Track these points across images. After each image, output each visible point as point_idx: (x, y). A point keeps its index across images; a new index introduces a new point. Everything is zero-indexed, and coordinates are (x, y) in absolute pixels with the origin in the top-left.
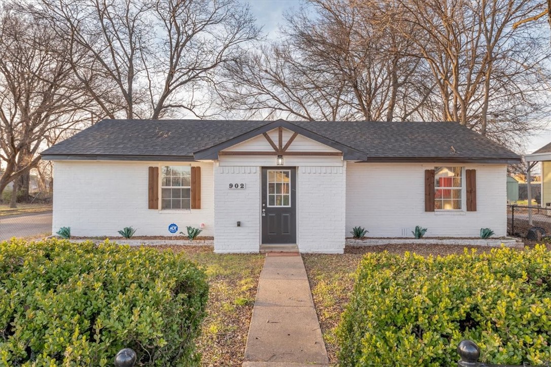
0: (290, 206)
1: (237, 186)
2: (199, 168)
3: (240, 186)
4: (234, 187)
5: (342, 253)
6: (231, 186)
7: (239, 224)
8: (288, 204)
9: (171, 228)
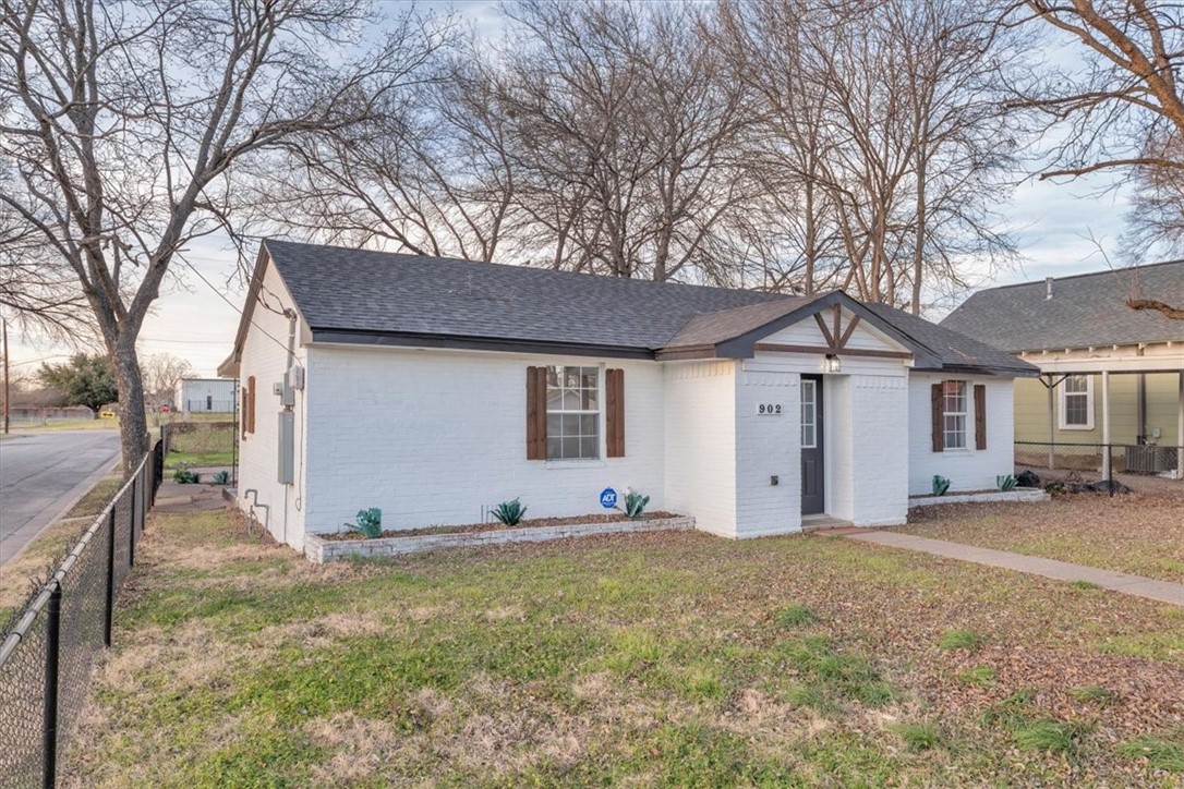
0: (815, 446)
1: (770, 408)
2: (621, 372)
3: (775, 410)
4: (766, 412)
5: (904, 523)
6: (762, 408)
7: (775, 481)
8: (812, 444)
9: (606, 498)
